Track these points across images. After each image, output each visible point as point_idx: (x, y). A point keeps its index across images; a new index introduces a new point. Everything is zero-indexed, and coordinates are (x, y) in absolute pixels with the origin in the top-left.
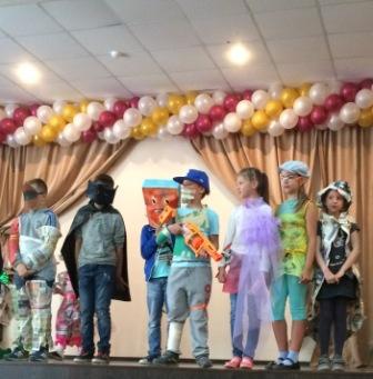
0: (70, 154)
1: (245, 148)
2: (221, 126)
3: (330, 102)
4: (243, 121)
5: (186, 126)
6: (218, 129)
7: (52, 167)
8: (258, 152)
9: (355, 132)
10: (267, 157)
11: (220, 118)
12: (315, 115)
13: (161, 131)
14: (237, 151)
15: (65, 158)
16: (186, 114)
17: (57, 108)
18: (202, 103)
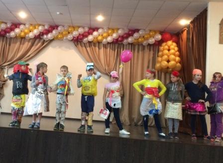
0: (29, 42)
1: (93, 47)
2: (86, 39)
3: (125, 36)
4: (94, 38)
5: (74, 37)
6: (85, 40)
7: (21, 46)
8: (97, 48)
9: (130, 46)
10: (100, 50)
11: (87, 36)
12: (120, 39)
13: (65, 38)
14: (90, 47)
15: (27, 43)
16: (75, 34)
17: (27, 26)
18: (81, 30)
